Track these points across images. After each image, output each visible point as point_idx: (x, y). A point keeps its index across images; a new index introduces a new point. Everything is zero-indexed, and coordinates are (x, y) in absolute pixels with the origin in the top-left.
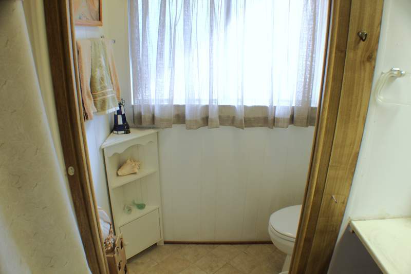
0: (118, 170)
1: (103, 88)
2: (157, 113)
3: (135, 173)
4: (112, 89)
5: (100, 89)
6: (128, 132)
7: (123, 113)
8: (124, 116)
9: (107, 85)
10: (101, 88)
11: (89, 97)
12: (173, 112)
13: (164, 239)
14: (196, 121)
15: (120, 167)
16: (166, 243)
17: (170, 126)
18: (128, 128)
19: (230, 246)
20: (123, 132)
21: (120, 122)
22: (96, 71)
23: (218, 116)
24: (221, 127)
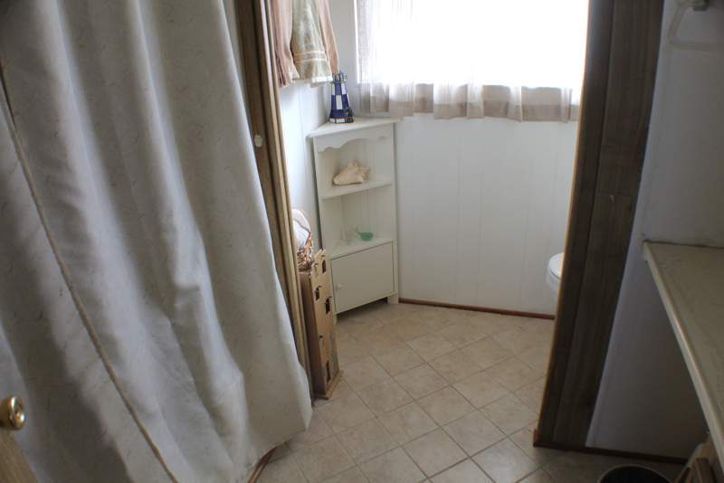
0: (335, 177)
1: (310, 47)
2: (393, 94)
3: (359, 183)
4: (323, 52)
5: (304, 49)
6: (349, 120)
7: (344, 92)
8: (344, 97)
9: (314, 44)
10: (306, 48)
11: (287, 55)
12: (416, 94)
13: (399, 293)
14: (448, 106)
15: (337, 172)
16: (401, 301)
17: (411, 114)
18: (351, 115)
19: (499, 315)
20: (343, 120)
21: (339, 106)
22: (299, 25)
23: (482, 101)
24: (486, 118)
